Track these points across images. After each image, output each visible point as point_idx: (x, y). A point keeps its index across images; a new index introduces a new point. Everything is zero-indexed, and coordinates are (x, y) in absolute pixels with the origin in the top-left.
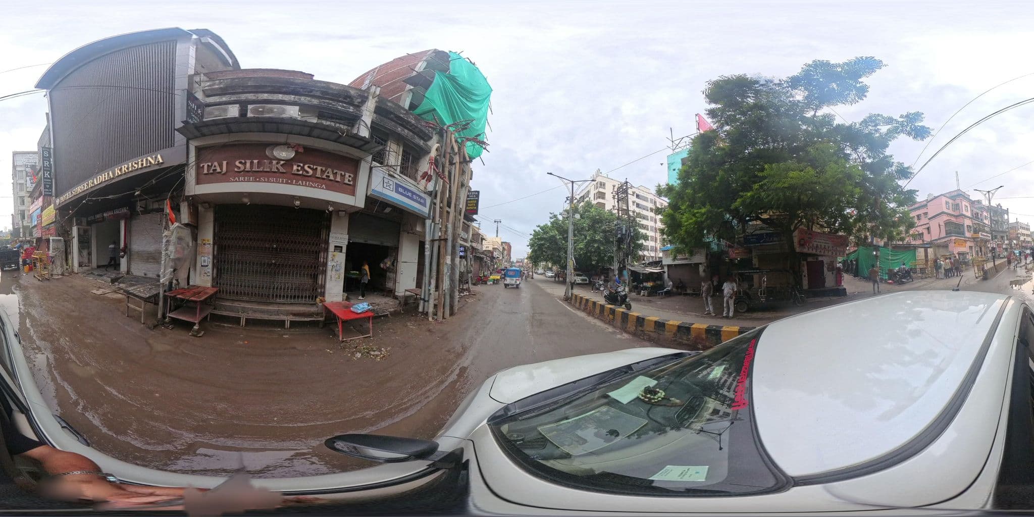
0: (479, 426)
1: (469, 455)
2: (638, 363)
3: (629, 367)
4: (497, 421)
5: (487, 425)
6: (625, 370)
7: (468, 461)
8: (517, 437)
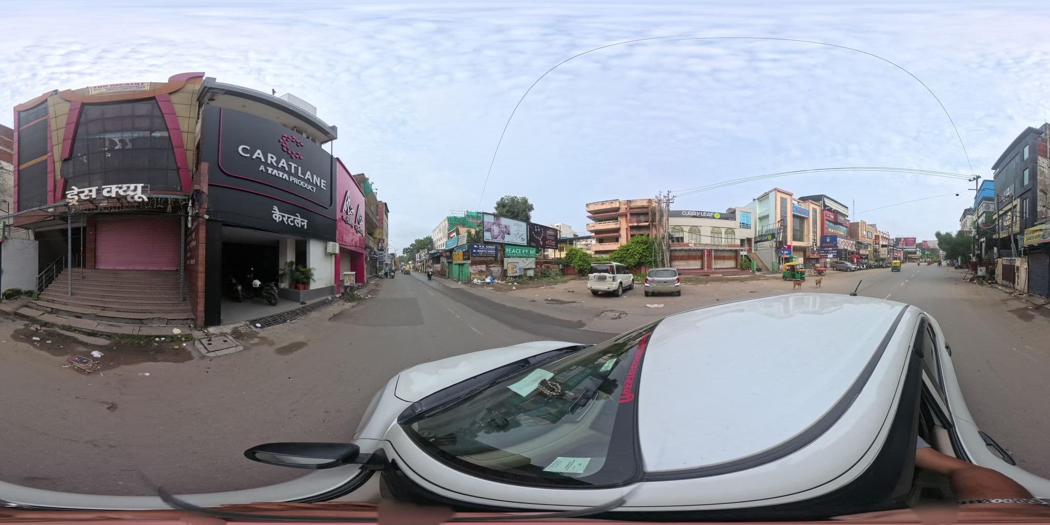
0: (391, 427)
1: (391, 455)
2: (534, 356)
3: (525, 361)
4: (408, 419)
5: (398, 425)
6: (522, 364)
7: (393, 460)
8: (429, 435)
